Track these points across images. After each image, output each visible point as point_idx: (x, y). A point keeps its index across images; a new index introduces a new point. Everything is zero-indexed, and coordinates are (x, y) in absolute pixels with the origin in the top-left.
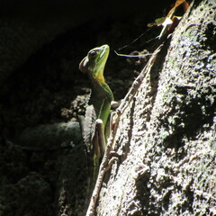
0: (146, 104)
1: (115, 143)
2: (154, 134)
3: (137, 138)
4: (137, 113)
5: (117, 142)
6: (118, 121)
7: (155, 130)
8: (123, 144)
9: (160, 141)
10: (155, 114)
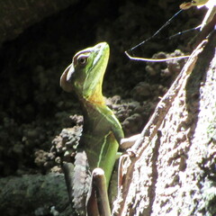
0: (179, 141)
1: (126, 207)
2: (193, 193)
3: (164, 199)
4: (164, 157)
5: (130, 206)
6: (131, 170)
7: (194, 186)
8: (140, 210)
9: (203, 204)
10: (194, 159)
